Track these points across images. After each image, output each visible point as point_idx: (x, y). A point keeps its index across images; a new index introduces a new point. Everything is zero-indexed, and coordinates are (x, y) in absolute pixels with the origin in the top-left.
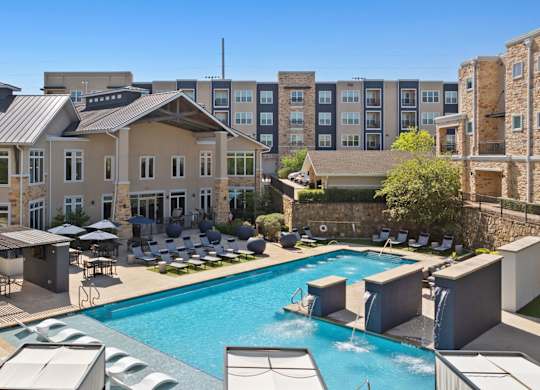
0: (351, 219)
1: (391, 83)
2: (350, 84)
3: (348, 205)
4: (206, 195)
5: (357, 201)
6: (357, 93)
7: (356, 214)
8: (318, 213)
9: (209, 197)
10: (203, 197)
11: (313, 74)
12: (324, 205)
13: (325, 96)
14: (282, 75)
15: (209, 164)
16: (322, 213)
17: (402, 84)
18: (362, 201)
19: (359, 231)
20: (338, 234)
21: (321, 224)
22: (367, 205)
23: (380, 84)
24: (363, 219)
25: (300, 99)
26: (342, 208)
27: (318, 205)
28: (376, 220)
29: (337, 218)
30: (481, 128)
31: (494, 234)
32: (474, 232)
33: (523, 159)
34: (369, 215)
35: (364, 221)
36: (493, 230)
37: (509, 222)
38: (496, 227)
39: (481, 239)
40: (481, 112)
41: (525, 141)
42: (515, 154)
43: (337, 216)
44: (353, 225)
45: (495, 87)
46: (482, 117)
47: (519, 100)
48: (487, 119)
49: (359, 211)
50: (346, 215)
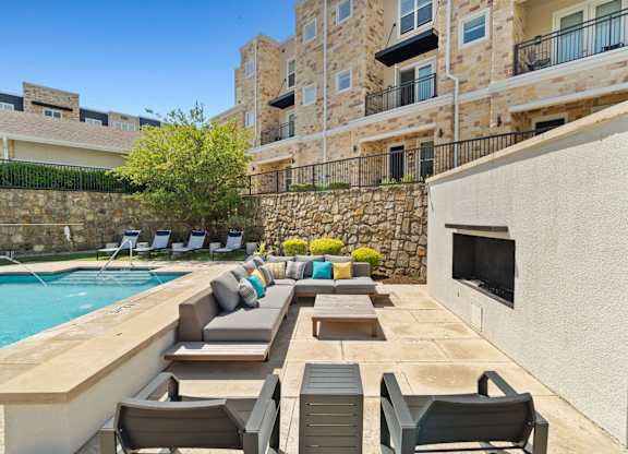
0: (64, 218)
3: (55, 194)
5: (74, 188)
7: (74, 210)
14: (29, 87)
18: (85, 188)
19: (80, 240)
20: (28, 247)
22: (97, 195)
24: (90, 218)
26: (39, 198)
28: (116, 220)
29: (24, 217)
30: (264, 118)
31: (305, 218)
32: (270, 222)
33: (316, 136)
34: (102, 211)
35: (92, 222)
36: (302, 213)
37: (331, 194)
38: (308, 208)
39: (283, 230)
40: (264, 100)
41: (319, 115)
42: (308, 133)
43: (23, 213)
44: (67, 229)
45: (277, 75)
46: (264, 105)
47: (314, 67)
48: (269, 107)
49: (79, 204)
50: (49, 212)
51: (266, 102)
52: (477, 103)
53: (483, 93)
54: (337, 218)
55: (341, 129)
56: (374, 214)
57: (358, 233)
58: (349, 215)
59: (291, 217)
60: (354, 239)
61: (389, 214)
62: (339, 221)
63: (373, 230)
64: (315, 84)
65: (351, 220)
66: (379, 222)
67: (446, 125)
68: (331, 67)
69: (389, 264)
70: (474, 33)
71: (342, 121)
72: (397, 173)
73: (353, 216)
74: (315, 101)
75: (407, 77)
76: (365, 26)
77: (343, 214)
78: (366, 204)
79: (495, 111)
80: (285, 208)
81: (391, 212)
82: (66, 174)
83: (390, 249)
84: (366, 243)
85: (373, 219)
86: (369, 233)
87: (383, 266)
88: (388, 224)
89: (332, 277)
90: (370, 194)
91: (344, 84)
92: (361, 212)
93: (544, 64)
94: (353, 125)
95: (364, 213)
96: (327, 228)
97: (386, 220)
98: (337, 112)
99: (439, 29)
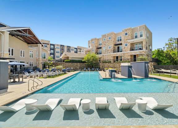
1: (66, 46)
2: (58, 45)
4: (31, 63)
6: (59, 47)
9: (32, 64)
10: (30, 64)
11: (49, 41)
13: (52, 47)
15: (32, 55)
17: (68, 47)
23: (64, 46)
25: (46, 46)
26: (75, 64)
33: (106, 54)
41: (106, 51)
42: (104, 54)
45: (97, 44)
47: (105, 45)
52: (127, 53)
53: (127, 52)
55: (109, 54)
64: (105, 47)
67: (123, 55)
68: (108, 45)
70: (126, 45)
72: (117, 60)
74: (105, 49)
75: (118, 48)
76: (113, 41)
79: (128, 54)
91: (110, 48)
93: (134, 50)
94: (111, 54)
98: (109, 51)
99: (122, 43)
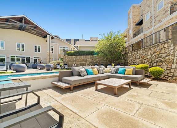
0: (86, 61)
3: (85, 56)
5: (88, 55)
7: (88, 59)
8: (73, 59)
12: (76, 56)
14: (91, 38)
16: (74, 59)
18: (90, 55)
21: (74, 63)
22: (92, 56)
24: (90, 61)
26: (82, 57)
27: (73, 56)
28: (95, 62)
29: (80, 61)
30: (134, 30)
31: (139, 58)
32: (130, 61)
34: (92, 60)
35: (90, 62)
36: (138, 57)
37: (148, 48)
38: (140, 54)
39: (133, 63)
40: (134, 24)
41: (151, 22)
42: (147, 30)
43: (80, 60)
44: (86, 63)
45: (139, 15)
46: (134, 26)
47: (149, 6)
48: (136, 26)
49: (88, 58)
50: (84, 60)
51: (135, 25)
54: (149, 57)
55: (159, 25)
56: (164, 53)
57: (157, 62)
58: (154, 55)
59: (135, 58)
60: (155, 64)
61: (171, 52)
62: (150, 58)
63: (163, 60)
64: (149, 12)
65: (155, 57)
66: (166, 56)
68: (155, 3)
69: (170, 75)
71: (160, 21)
73: (155, 55)
74: (149, 18)
77: (151, 55)
78: (161, 49)
80: (134, 56)
81: (173, 51)
82: (87, 52)
83: (171, 68)
84: (160, 66)
85: (164, 55)
86: (162, 61)
87: (167, 76)
88: (170, 57)
89: (125, 74)
90: (163, 45)
91: (161, 7)
92: (159, 53)
95: (160, 53)
96: (146, 61)
97: (169, 55)
98: (158, 19)
